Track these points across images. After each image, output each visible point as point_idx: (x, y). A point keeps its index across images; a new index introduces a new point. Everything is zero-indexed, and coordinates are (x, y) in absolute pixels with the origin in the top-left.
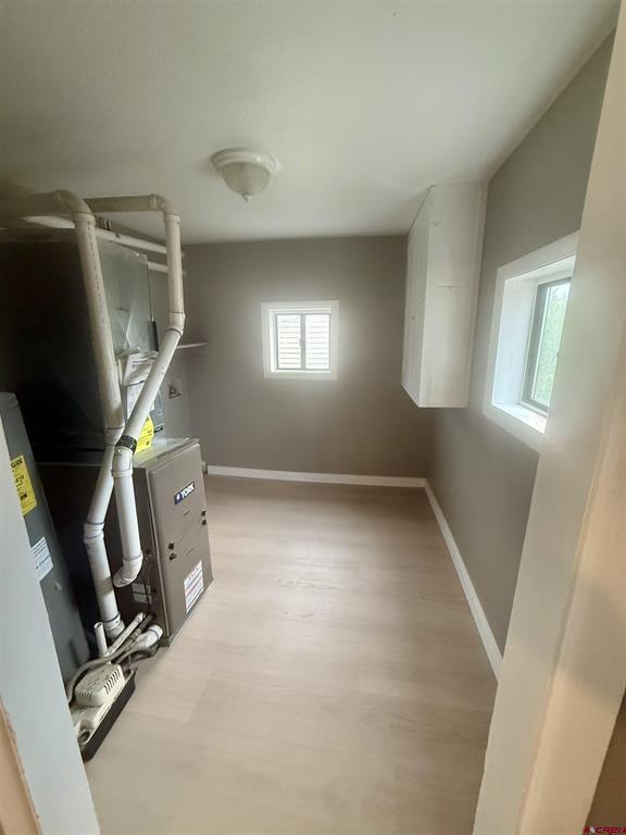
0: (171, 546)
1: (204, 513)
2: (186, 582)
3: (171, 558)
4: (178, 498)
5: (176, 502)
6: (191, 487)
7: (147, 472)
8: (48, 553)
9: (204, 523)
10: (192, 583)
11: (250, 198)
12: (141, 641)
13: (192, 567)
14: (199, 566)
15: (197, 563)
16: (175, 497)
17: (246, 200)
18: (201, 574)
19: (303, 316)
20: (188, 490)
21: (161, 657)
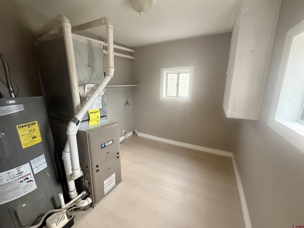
0: (97, 166)
1: (118, 153)
2: (105, 182)
3: (97, 171)
4: (103, 146)
5: (102, 148)
6: (112, 142)
7: (87, 134)
8: (45, 161)
9: (118, 157)
10: (109, 183)
11: (142, 13)
12: (81, 203)
13: (109, 175)
14: (114, 175)
15: (113, 174)
16: (102, 145)
17: (141, 14)
18: (115, 179)
19: (179, 74)
20: (109, 143)
21: (89, 212)
